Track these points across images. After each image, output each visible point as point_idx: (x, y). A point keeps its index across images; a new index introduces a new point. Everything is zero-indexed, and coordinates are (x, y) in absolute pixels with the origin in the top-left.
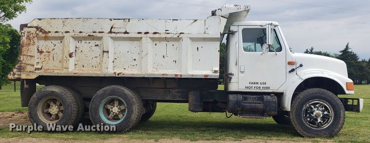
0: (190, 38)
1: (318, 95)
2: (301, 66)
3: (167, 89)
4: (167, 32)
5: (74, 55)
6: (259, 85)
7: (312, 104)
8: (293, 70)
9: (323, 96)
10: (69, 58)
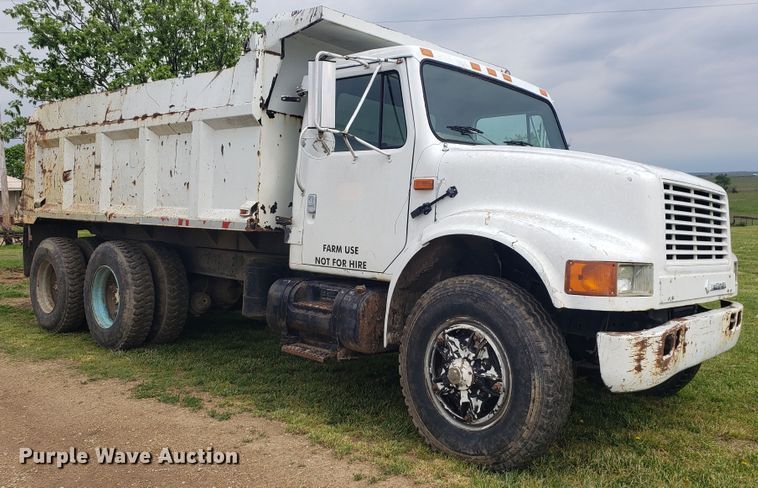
0: (204, 121)
1: (468, 300)
2: (452, 193)
3: (240, 254)
4: (172, 110)
5: (72, 175)
6: (342, 256)
7: (452, 334)
8: (424, 210)
9: (481, 305)
10: (63, 183)
